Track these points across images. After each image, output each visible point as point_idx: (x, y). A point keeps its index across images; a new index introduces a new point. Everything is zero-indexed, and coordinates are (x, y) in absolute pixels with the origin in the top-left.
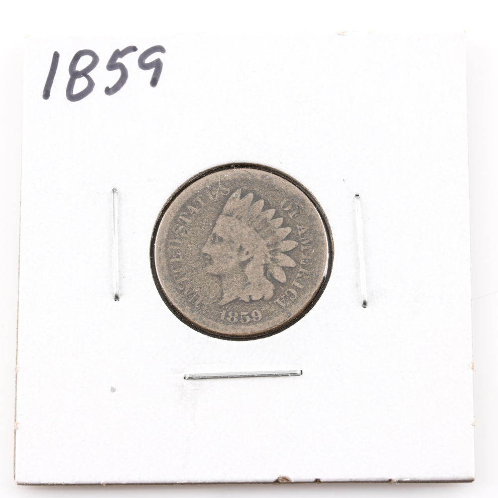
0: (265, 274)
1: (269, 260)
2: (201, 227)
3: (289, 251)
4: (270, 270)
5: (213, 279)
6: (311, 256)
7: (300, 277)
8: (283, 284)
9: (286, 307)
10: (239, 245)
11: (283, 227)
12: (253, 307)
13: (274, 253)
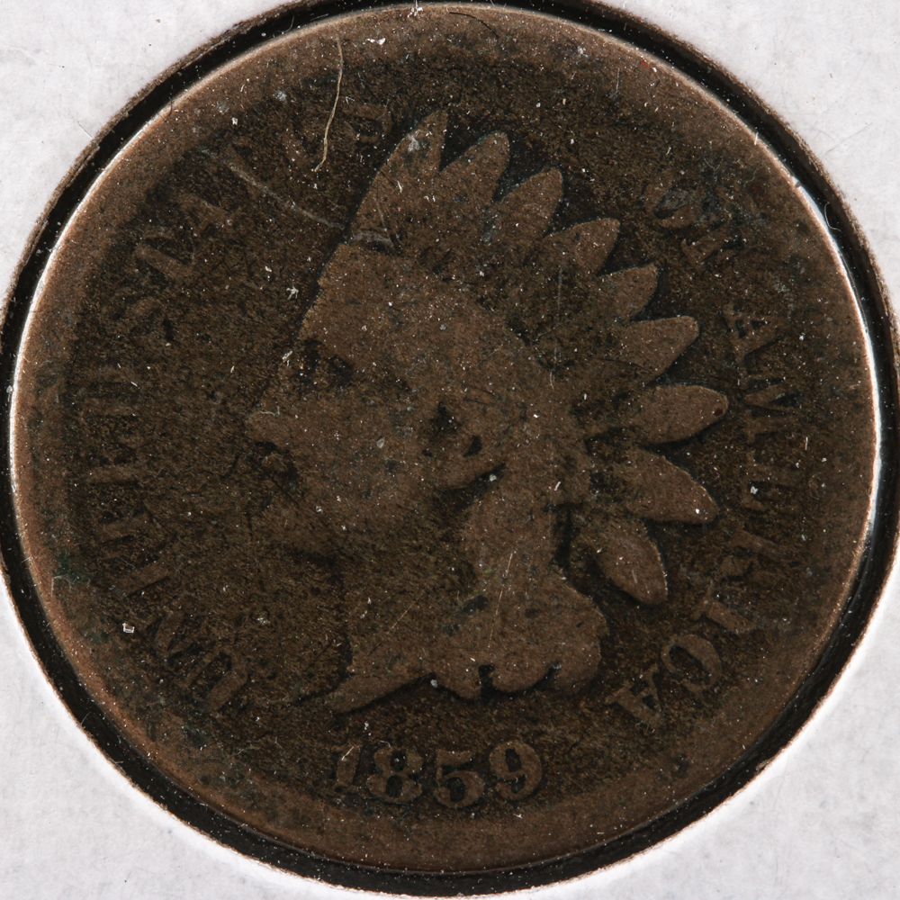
1: (580, 486)
2: (241, 306)
3: (685, 442)
4: (585, 539)
5: (297, 577)
6: (793, 468)
7: (737, 578)
8: (654, 611)
9: (667, 729)
10: (434, 404)
11: (655, 316)
12: (501, 727)
13: (608, 451)
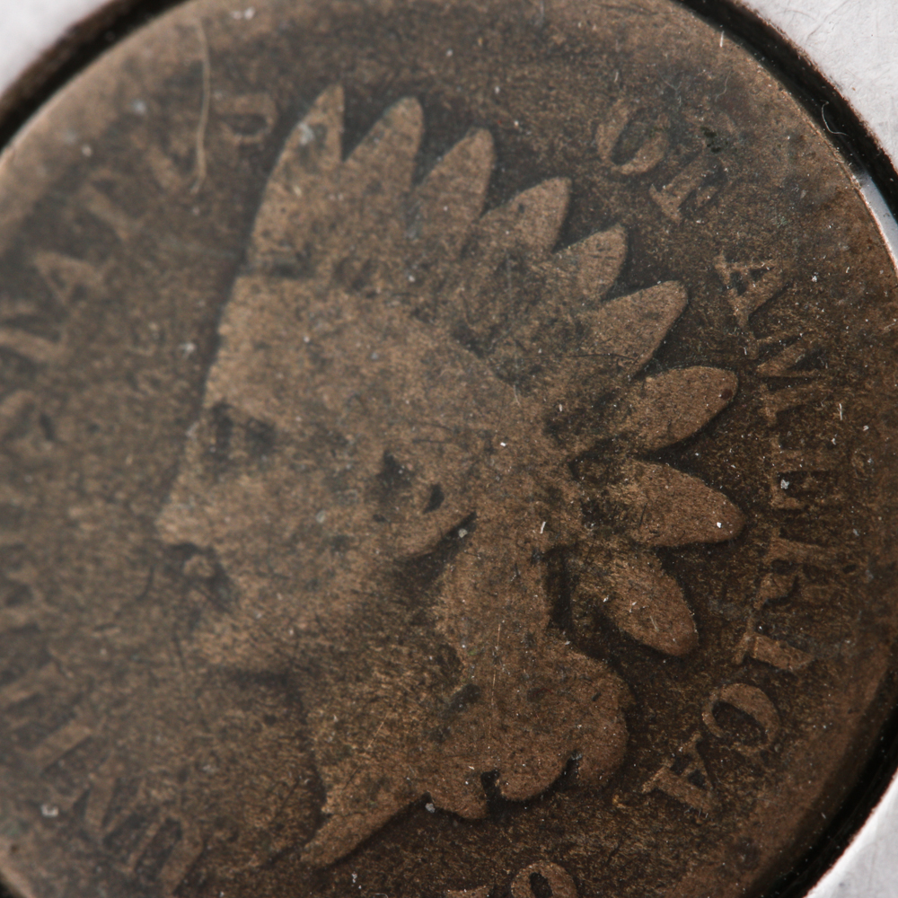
0: (560, 616)
1: (570, 521)
2: (130, 379)
4: (587, 588)
5: (246, 706)
6: (830, 447)
7: (782, 601)
8: (687, 663)
9: (723, 811)
10: (378, 454)
11: (631, 289)
12: (520, 847)
13: (598, 471)
